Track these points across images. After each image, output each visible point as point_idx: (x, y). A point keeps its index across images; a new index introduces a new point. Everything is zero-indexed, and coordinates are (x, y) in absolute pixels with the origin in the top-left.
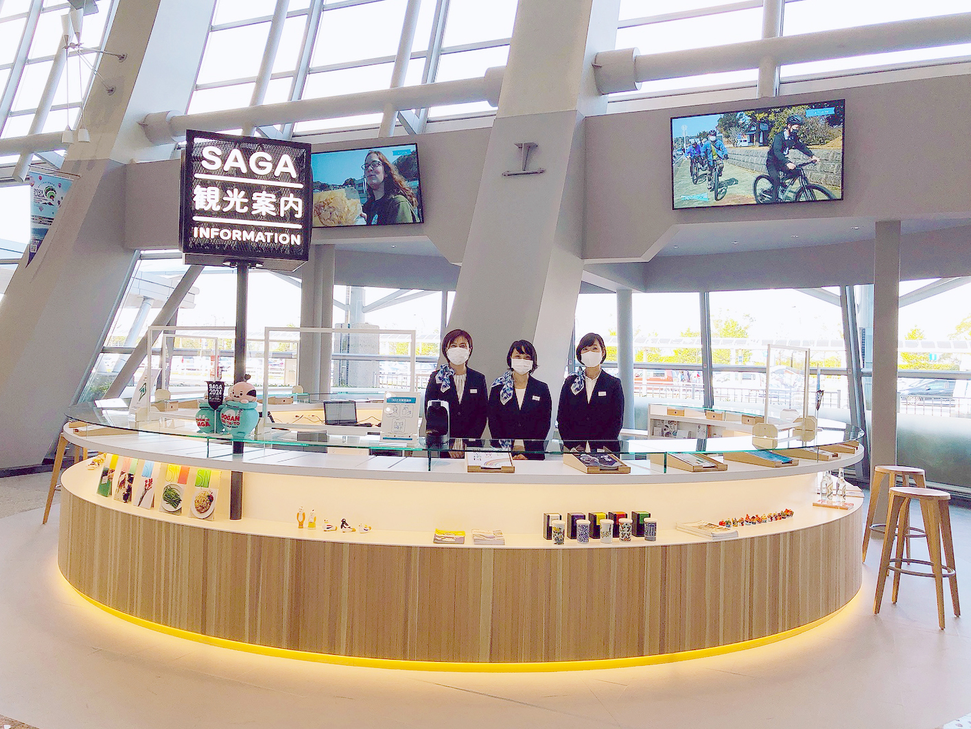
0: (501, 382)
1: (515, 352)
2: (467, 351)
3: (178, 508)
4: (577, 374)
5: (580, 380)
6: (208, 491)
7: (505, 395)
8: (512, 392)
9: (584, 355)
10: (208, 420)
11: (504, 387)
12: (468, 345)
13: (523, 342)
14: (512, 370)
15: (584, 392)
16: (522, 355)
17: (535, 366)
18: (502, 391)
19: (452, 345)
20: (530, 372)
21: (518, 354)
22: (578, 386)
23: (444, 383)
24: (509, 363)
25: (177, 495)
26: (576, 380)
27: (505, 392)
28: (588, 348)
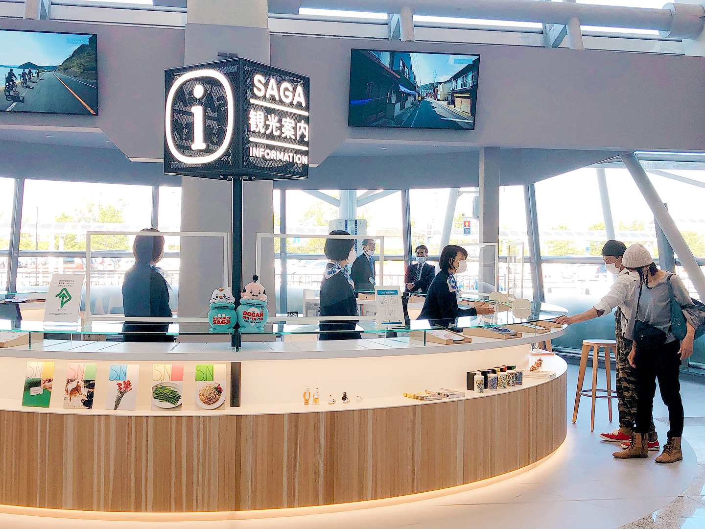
3: (178, 404)
6: (214, 384)
10: (230, 318)
25: (172, 392)
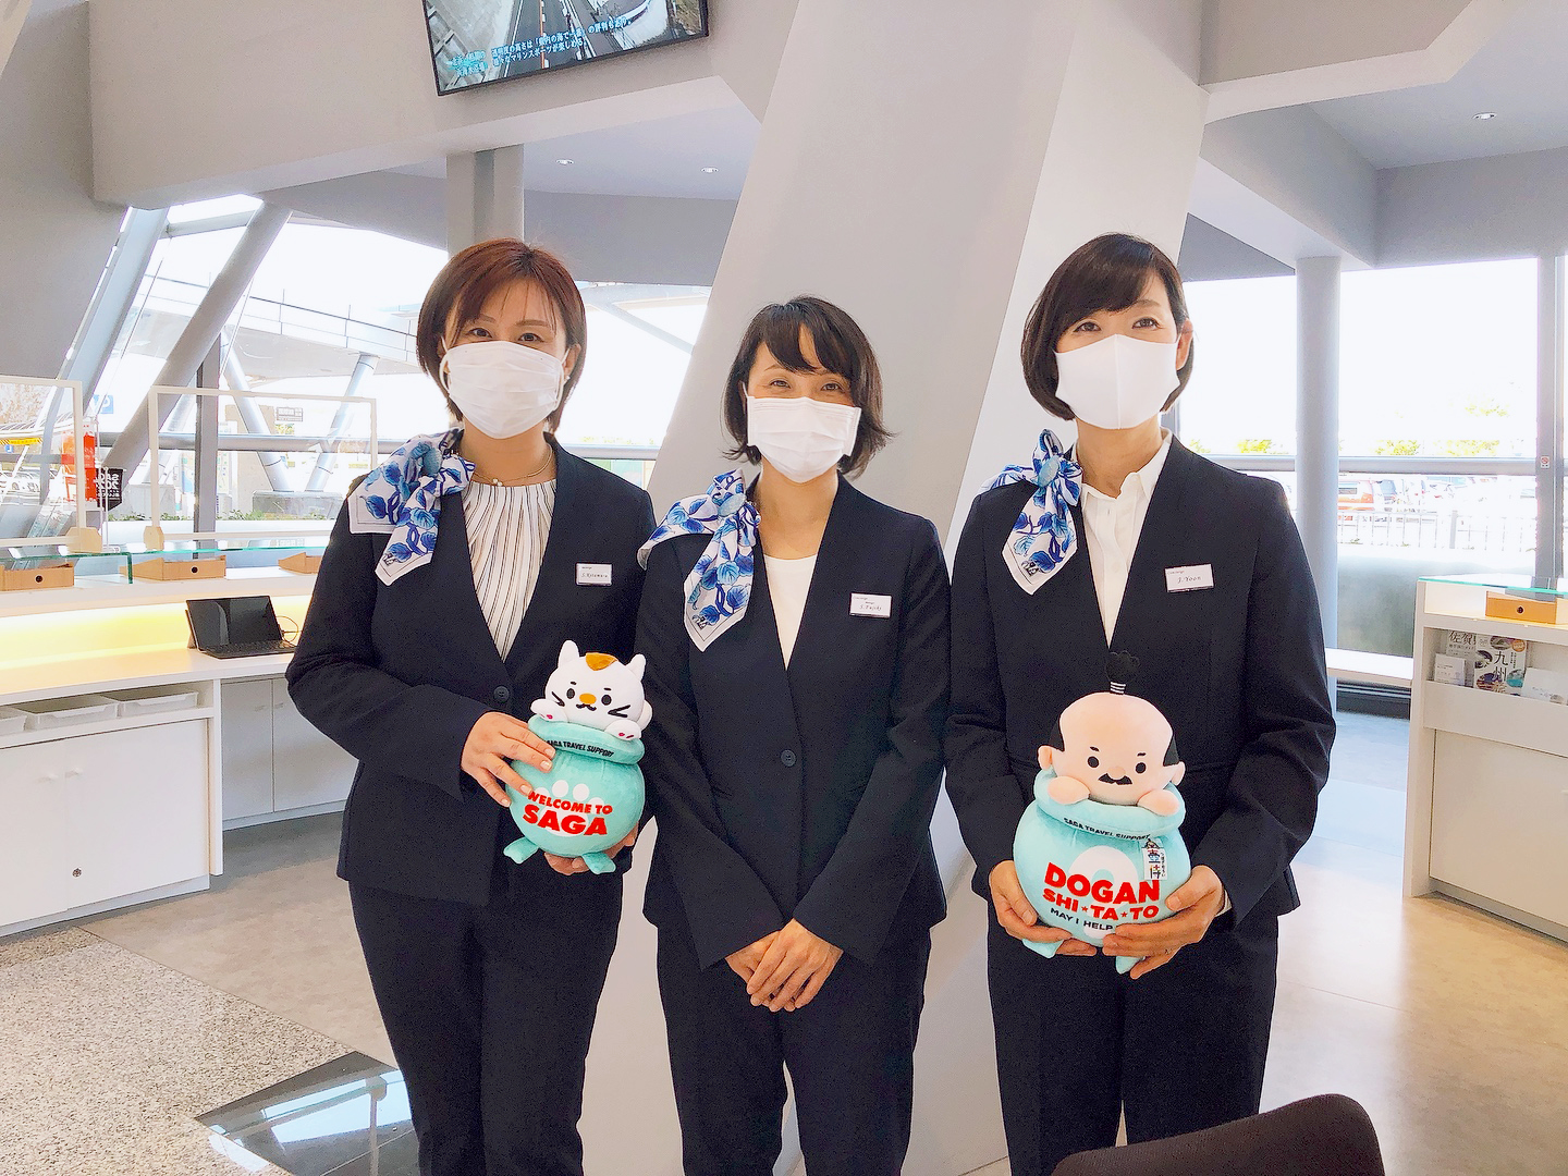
0: (690, 523)
1: (765, 361)
2: (552, 365)
4: (1030, 476)
5: (1050, 507)
7: (710, 598)
8: (745, 582)
9: (1077, 360)
11: (711, 551)
12: (560, 338)
13: (809, 309)
14: (755, 455)
15: (1078, 576)
16: (800, 380)
17: (869, 434)
18: (693, 579)
19: (469, 326)
20: (846, 463)
21: (781, 372)
22: (1041, 543)
23: (399, 535)
24: (737, 416)
26: (1032, 510)
27: (711, 579)
28: (1102, 318)
